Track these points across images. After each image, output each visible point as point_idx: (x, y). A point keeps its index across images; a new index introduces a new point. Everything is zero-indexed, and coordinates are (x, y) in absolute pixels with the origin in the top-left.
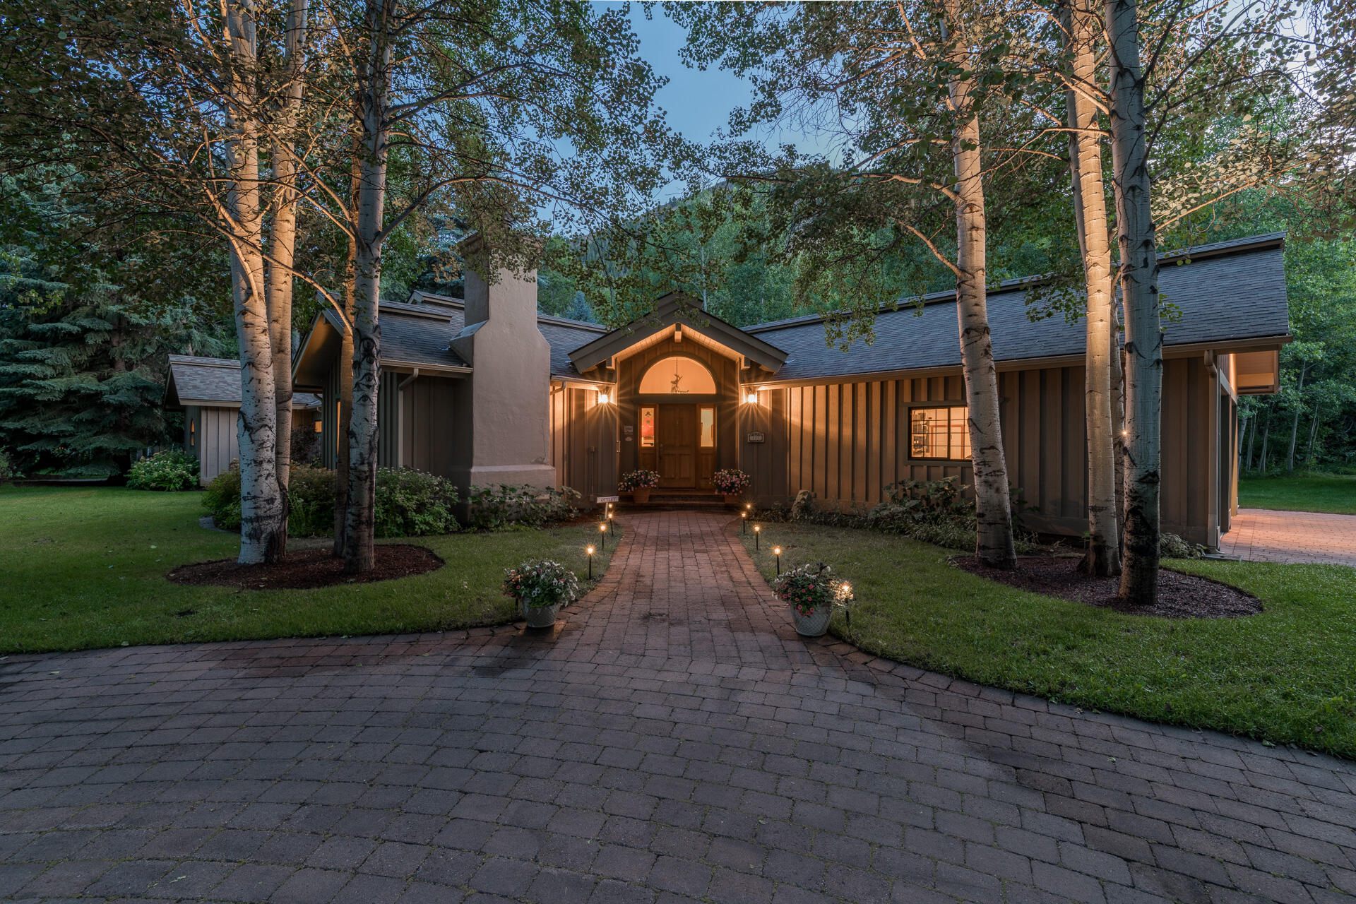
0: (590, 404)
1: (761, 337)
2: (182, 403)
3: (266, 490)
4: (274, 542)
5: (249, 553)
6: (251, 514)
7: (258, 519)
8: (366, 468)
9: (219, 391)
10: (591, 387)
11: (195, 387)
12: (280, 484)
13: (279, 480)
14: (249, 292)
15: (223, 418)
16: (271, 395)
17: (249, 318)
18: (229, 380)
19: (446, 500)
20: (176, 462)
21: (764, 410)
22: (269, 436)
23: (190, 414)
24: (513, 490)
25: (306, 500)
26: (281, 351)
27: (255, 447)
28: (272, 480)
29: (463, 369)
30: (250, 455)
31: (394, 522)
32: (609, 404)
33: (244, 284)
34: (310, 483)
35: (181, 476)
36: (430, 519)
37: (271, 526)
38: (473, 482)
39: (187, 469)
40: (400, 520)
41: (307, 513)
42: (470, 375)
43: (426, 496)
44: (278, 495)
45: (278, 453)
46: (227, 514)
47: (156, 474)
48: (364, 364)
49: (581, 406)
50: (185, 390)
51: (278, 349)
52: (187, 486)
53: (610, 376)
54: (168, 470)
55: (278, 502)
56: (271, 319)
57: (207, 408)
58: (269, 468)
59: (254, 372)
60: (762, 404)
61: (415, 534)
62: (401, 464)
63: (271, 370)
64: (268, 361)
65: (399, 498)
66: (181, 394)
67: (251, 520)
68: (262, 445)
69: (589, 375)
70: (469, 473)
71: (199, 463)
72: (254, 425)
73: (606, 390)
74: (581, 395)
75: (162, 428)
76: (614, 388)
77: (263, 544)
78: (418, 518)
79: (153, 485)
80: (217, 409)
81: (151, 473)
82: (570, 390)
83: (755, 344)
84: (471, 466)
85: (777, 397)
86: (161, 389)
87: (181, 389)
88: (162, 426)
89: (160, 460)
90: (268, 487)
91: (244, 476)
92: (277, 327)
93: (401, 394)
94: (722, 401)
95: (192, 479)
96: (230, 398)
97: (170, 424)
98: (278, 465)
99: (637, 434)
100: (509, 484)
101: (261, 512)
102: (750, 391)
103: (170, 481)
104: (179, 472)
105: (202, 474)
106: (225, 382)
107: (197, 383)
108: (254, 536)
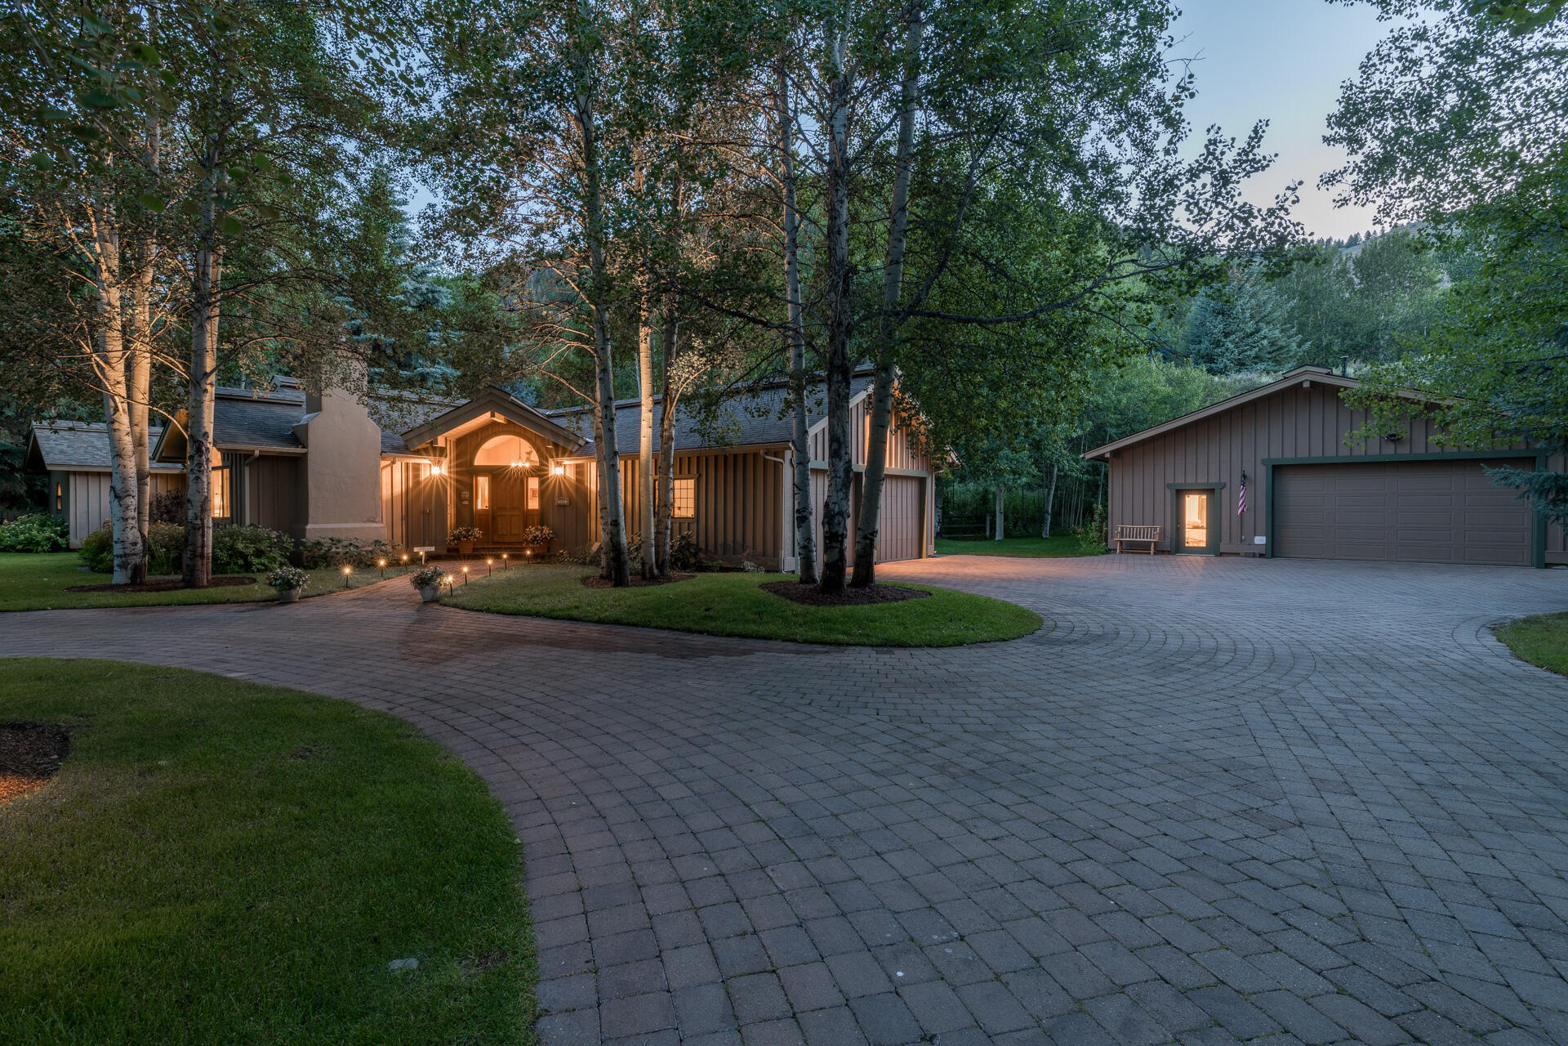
0: (424, 475)
1: (555, 421)
2: (49, 468)
3: (131, 537)
4: (137, 571)
5: (119, 577)
6: (121, 552)
7: (125, 555)
8: (199, 522)
9: (88, 456)
10: (424, 461)
11: (62, 452)
12: (141, 534)
13: (140, 530)
14: (116, 410)
15: (93, 484)
16: (134, 475)
17: (116, 426)
18: (99, 444)
19: (282, 549)
20: (43, 525)
21: (569, 480)
22: (132, 502)
23: (54, 479)
24: (339, 541)
25: (168, 550)
26: (141, 445)
27: (122, 509)
28: (135, 531)
29: (299, 450)
30: (119, 515)
31: (236, 563)
32: (441, 475)
33: (112, 404)
34: (172, 538)
35: (49, 539)
36: (266, 561)
37: (136, 560)
38: (308, 535)
39: (56, 532)
40: (241, 562)
41: (168, 558)
42: (306, 454)
43: (263, 546)
44: (140, 540)
45: (139, 513)
46: (101, 561)
47: (22, 537)
48: (196, 457)
49: (417, 476)
50: (51, 455)
51: (139, 443)
52: (55, 548)
53: (442, 452)
54: (34, 532)
55: (140, 546)
56: (132, 424)
57: (75, 473)
58: (133, 522)
59: (121, 461)
60: (568, 474)
61: (253, 572)
62: (248, 522)
63: (133, 459)
64: (131, 453)
65: (240, 546)
66: (47, 460)
67: (120, 556)
68: (127, 508)
69: (423, 452)
70: (304, 530)
71: (68, 526)
72: (122, 495)
73: (439, 463)
74: (417, 468)
75: (22, 492)
76: (445, 462)
77: (130, 572)
78: (255, 561)
79: (19, 547)
80: (87, 474)
81: (16, 536)
82: (407, 464)
83: (548, 426)
84: (307, 524)
85: (580, 470)
86: (24, 453)
87: (48, 453)
88: (22, 490)
89: (26, 523)
90: (133, 534)
91: (115, 528)
92: (137, 429)
93: (247, 470)
94: (540, 472)
95: (60, 540)
96: (99, 463)
97: (31, 487)
98: (140, 521)
99: (472, 499)
100: (336, 537)
101: (127, 551)
102: (559, 464)
103: (38, 544)
104: (47, 534)
105: (71, 537)
106: (94, 447)
107: (64, 447)
108: (123, 566)
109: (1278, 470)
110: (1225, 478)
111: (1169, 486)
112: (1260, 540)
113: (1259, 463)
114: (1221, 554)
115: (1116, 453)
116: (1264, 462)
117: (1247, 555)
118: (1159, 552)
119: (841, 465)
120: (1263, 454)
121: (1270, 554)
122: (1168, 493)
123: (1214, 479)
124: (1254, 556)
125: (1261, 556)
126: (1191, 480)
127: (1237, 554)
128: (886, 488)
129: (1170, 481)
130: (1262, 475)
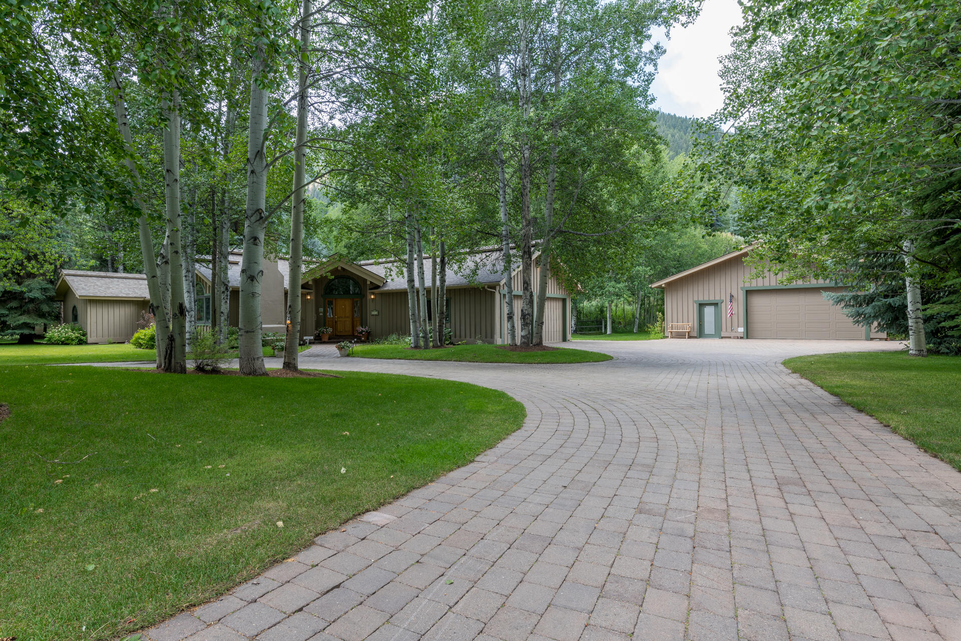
2: (76, 297)
35: (77, 337)
47: (65, 336)
60: (377, 298)
71: (86, 331)
85: (383, 296)
102: (372, 293)
103: (72, 340)
104: (76, 335)
109: (749, 293)
110: (723, 298)
111: (695, 302)
112: (741, 330)
113: (739, 289)
114: (722, 338)
115: (669, 284)
116: (742, 289)
117: (734, 338)
118: (690, 337)
119: (528, 294)
120: (741, 285)
121: (745, 337)
122: (695, 305)
123: (718, 298)
124: (738, 338)
125: (742, 338)
126: (706, 298)
127: (730, 337)
128: (547, 305)
129: (696, 299)
130: (741, 296)
